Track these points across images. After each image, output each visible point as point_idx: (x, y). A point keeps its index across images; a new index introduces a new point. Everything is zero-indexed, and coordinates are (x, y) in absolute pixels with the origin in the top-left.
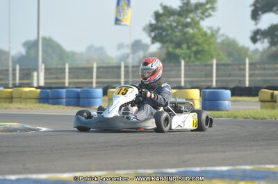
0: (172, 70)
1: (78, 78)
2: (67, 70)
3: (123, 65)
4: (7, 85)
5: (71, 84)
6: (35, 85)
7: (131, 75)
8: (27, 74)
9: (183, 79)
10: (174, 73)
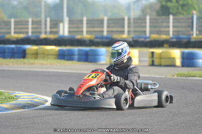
0: (162, 22)
1: (93, 27)
2: (85, 22)
3: (126, 18)
4: (40, 33)
5: (88, 32)
6: (61, 33)
7: (132, 25)
8: (55, 24)
9: (171, 29)
10: (164, 24)
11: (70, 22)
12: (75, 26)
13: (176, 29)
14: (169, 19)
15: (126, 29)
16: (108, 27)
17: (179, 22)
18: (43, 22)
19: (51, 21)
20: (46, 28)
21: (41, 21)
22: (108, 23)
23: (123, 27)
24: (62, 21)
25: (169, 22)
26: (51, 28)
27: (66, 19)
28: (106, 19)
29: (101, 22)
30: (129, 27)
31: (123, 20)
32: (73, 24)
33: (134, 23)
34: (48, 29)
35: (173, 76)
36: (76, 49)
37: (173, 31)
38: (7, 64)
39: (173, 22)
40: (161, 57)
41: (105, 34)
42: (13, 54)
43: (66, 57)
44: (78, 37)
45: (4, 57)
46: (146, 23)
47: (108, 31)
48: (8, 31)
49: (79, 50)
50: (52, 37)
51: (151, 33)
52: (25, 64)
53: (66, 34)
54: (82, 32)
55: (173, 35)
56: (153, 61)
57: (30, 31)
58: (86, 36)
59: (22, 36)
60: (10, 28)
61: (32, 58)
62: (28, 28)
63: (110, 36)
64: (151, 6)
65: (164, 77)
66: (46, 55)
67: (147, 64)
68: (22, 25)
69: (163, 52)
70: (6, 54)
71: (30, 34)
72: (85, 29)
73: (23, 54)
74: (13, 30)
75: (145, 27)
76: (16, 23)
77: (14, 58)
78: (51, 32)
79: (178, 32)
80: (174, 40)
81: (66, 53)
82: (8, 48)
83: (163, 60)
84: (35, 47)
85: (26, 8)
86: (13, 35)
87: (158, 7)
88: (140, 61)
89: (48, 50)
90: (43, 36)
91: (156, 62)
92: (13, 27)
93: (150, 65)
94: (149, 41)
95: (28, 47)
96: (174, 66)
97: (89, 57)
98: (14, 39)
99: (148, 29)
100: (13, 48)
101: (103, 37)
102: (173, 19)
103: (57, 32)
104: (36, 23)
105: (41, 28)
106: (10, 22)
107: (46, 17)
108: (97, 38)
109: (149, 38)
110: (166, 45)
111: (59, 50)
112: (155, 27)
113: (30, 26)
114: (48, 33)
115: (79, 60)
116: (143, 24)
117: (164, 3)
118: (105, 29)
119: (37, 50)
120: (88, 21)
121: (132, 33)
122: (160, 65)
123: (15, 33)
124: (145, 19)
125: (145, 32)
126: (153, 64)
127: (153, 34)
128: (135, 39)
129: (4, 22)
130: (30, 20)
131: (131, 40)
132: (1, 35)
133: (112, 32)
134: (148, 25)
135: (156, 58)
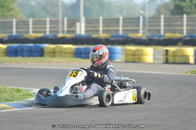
0: (177, 21)
1: (109, 26)
2: (101, 21)
4: (58, 32)
5: (104, 31)
6: (78, 32)
7: (147, 24)
8: (72, 23)
9: (185, 28)
10: (178, 23)
11: (87, 21)
12: (91, 25)
13: (190, 28)
14: (183, 18)
16: (123, 26)
17: (193, 21)
18: (60, 21)
19: (68, 21)
20: (63, 27)
21: (58, 21)
22: (123, 23)
23: (138, 26)
24: (79, 21)
25: (183, 21)
26: (68, 27)
27: (83, 19)
28: (121, 18)
29: (117, 21)
31: (138, 19)
32: (90, 23)
33: (149, 22)
34: (66, 29)
35: (187, 73)
37: (187, 30)
38: (25, 63)
39: (187, 21)
40: (174, 55)
41: (121, 33)
42: (32, 53)
43: (83, 55)
44: (95, 36)
45: (23, 56)
46: (160, 22)
47: (123, 30)
48: (26, 30)
50: (69, 36)
51: (165, 31)
52: (42, 62)
53: (83, 33)
54: (98, 31)
55: (187, 33)
56: (167, 59)
57: (48, 30)
58: (102, 35)
59: (40, 35)
60: (29, 28)
61: (49, 56)
62: (46, 28)
63: (125, 35)
64: (165, 6)
65: (178, 74)
66: (63, 53)
67: (161, 62)
68: (40, 24)
69: (177, 50)
70: (25, 53)
71: (48, 33)
72: (101, 28)
73: (41, 53)
74: (31, 30)
75: (160, 26)
76: (34, 23)
77: (32, 56)
78: (68, 32)
79: (191, 30)
80: (188, 38)
81: (82, 52)
82: (27, 46)
83: (176, 58)
84: (53, 46)
85: (44, 8)
86: (32, 35)
87: (172, 7)
88: (154, 59)
89: (65, 49)
90: (60, 35)
91: (171, 59)
92: (31, 26)
93: (164, 63)
94: (163, 40)
95: (46, 46)
96: (187, 63)
98: (33, 38)
99: (162, 28)
100: (31, 47)
101: (118, 36)
102: (187, 18)
103: (74, 32)
104: (54, 23)
105: (58, 27)
106: (29, 22)
107: (63, 16)
108: (112, 36)
109: (163, 36)
110: (179, 44)
111: (76, 49)
112: (170, 26)
113: (48, 26)
114: (66, 32)
116: (158, 23)
117: (178, 3)
118: (121, 28)
119: (54, 48)
120: (105, 21)
121: (147, 32)
122: (174, 63)
123: (33, 32)
124: (160, 18)
125: (159, 31)
126: (167, 62)
127: (168, 32)
128: (150, 38)
129: (23, 22)
130: (48, 20)
131: (145, 38)
132: (19, 35)
133: (128, 30)
134: (162, 23)
135: (171, 56)
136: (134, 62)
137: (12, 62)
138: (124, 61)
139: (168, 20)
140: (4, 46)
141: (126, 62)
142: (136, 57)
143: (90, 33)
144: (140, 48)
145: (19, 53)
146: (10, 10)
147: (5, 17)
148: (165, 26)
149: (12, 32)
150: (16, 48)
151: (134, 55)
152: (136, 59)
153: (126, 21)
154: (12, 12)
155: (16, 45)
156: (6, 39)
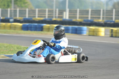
1: (83, 15)
2: (78, 12)
3: (102, 10)
4: (53, 17)
5: (80, 18)
6: (64, 18)
7: (105, 14)
8: (61, 12)
11: (70, 11)
12: (72, 14)
15: (101, 16)
16: (91, 15)
19: (59, 11)
20: (56, 14)
21: (53, 10)
22: (91, 13)
23: (100, 15)
24: (65, 11)
26: (59, 14)
27: (68, 10)
28: (90, 10)
29: (88, 12)
30: (103, 15)
31: (100, 11)
32: (72, 13)
33: (106, 13)
34: (57, 15)
36: (70, 27)
38: (32, 34)
40: (116, 32)
41: (89, 19)
42: (36, 29)
44: (74, 20)
45: (31, 30)
46: (113, 13)
47: (91, 17)
49: (72, 27)
50: (59, 19)
51: (116, 19)
52: (42, 34)
53: (67, 18)
54: (76, 17)
57: (47, 16)
58: (78, 20)
59: (42, 19)
60: (35, 14)
61: (46, 31)
62: (45, 14)
63: (92, 20)
65: (116, 43)
67: (109, 36)
68: (42, 12)
69: (118, 30)
70: (32, 29)
71: (47, 18)
72: (78, 16)
73: (41, 29)
74: (37, 15)
75: (112, 15)
76: (39, 11)
78: (59, 17)
82: (34, 25)
83: (117, 34)
84: (48, 25)
85: (46, 2)
86: (37, 18)
88: (105, 34)
90: (54, 19)
91: (114, 35)
92: (37, 13)
94: (113, 24)
95: (44, 25)
97: (78, 31)
98: (37, 20)
99: (114, 17)
100: (36, 25)
103: (62, 17)
104: (51, 12)
105: (53, 14)
106: (35, 10)
107: (56, 8)
108: (84, 21)
109: (114, 22)
112: (118, 15)
113: (47, 13)
114: (57, 18)
115: (72, 33)
116: (111, 14)
118: (90, 16)
119: (49, 26)
120: (80, 11)
121: (105, 19)
122: (116, 37)
123: (38, 17)
125: (112, 18)
126: (112, 36)
127: (117, 19)
128: (105, 22)
129: (32, 10)
130: (47, 10)
131: (102, 22)
132: (30, 18)
133: (94, 17)
134: (114, 14)
135: (114, 33)
136: (93, 36)
137: (25, 34)
138: (88, 35)
139: (117, 12)
140: (21, 24)
141: (89, 35)
142: (95, 33)
143: (72, 18)
144: (97, 28)
145: (29, 29)
146: (25, 3)
147: (22, 7)
148: (115, 15)
149: (26, 16)
150: (27, 26)
151: (94, 32)
152: (94, 34)
153: (93, 12)
154: (26, 4)
155: (27, 24)
156: (22, 20)
